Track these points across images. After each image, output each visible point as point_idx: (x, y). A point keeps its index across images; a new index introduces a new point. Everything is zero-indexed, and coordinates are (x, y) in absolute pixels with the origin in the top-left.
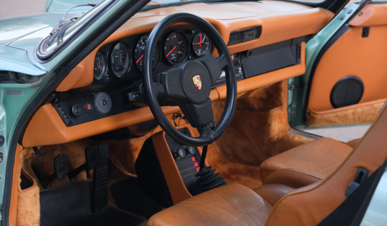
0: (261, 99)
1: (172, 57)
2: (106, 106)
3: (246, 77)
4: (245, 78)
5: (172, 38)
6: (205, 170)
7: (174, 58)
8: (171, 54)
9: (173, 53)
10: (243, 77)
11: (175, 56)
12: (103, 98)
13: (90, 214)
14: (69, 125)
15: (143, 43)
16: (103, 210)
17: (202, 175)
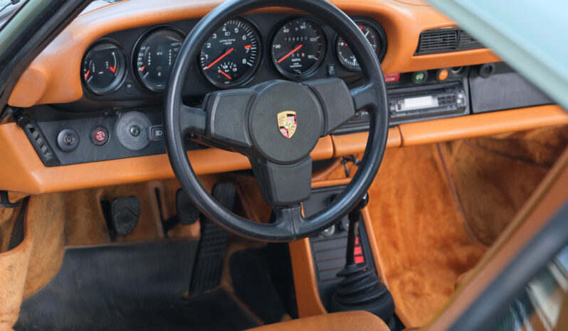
0: (547, 145)
1: (292, 63)
2: (138, 137)
3: (475, 110)
4: (472, 113)
5: (297, 29)
6: (353, 268)
7: (297, 65)
8: (291, 57)
9: (296, 57)
10: (467, 111)
11: (300, 63)
12: (134, 123)
13: (186, 294)
14: (52, 162)
15: (226, 34)
16: (209, 291)
17: (348, 276)
